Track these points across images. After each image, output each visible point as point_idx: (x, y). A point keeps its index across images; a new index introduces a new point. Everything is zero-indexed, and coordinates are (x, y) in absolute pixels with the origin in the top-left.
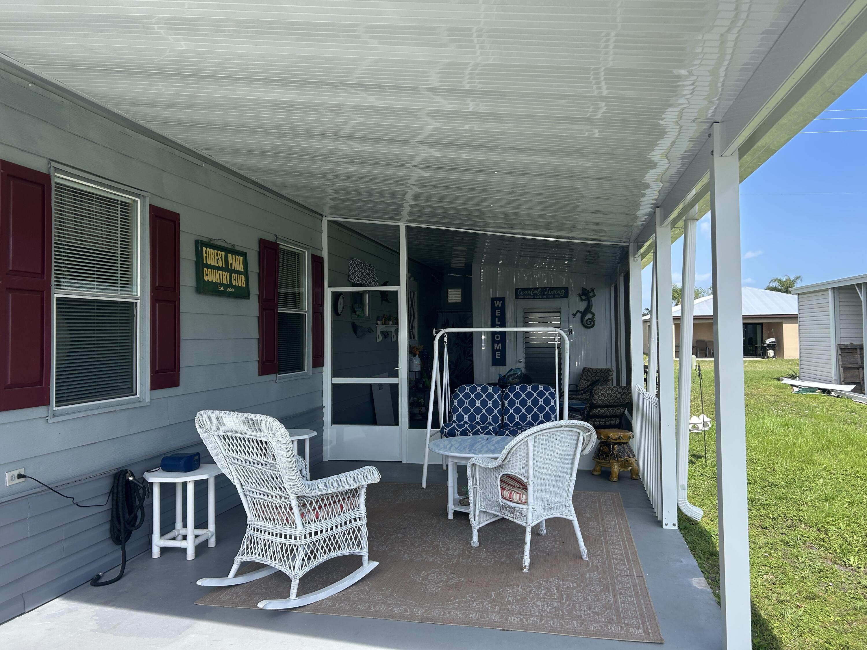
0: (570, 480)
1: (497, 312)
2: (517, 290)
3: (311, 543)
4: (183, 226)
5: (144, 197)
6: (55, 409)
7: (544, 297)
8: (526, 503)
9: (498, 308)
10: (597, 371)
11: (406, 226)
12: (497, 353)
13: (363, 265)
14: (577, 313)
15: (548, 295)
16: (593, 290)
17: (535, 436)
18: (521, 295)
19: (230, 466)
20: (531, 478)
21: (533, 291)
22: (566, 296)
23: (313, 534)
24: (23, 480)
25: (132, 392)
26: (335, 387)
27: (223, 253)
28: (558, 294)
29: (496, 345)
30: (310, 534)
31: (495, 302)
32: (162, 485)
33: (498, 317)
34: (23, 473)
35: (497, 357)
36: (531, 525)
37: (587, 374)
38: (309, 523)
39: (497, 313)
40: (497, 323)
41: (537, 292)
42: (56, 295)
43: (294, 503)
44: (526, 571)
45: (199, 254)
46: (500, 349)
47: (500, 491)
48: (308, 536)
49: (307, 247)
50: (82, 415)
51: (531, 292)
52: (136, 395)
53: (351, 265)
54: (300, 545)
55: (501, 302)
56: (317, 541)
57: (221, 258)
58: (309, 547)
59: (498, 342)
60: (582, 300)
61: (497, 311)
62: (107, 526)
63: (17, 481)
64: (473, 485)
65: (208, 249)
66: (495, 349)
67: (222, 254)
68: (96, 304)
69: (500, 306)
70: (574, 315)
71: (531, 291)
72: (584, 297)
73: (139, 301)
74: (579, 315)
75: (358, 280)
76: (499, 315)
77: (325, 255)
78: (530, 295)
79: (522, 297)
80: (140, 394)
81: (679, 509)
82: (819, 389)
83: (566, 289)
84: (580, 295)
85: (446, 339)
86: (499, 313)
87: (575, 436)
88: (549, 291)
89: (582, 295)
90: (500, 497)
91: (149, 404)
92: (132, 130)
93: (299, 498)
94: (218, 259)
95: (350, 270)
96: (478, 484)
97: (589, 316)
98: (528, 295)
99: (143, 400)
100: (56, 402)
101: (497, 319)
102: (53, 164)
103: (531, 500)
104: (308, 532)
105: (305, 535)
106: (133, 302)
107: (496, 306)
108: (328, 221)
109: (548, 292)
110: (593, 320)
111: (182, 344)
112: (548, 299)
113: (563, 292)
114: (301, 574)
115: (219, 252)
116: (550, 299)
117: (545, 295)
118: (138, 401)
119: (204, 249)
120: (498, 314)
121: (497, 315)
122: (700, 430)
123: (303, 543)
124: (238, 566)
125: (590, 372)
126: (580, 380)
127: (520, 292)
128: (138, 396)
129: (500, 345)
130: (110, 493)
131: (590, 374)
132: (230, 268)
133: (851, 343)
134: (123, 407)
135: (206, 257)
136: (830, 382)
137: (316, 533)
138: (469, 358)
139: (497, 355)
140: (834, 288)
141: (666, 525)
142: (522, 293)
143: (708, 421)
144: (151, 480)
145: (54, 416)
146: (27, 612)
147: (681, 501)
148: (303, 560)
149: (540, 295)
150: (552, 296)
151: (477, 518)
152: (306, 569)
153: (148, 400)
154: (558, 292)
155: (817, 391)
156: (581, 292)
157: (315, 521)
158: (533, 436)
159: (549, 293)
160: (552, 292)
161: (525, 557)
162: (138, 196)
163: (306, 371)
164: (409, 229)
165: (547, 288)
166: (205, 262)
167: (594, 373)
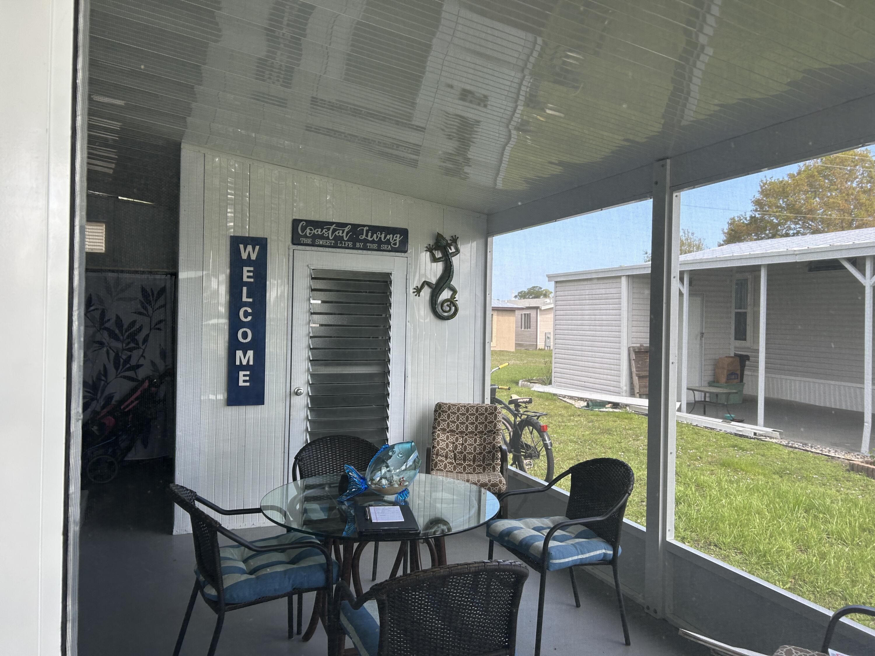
1: (247, 273)
2: (296, 222)
7: (358, 245)
9: (248, 262)
10: (468, 410)
12: (241, 373)
14: (422, 286)
15: (366, 241)
16: (455, 240)
18: (306, 236)
21: (334, 231)
22: (402, 248)
28: (388, 242)
29: (239, 353)
31: (241, 246)
33: (247, 284)
35: (241, 384)
37: (448, 418)
39: (245, 274)
40: (245, 299)
41: (343, 233)
46: (251, 363)
51: (330, 232)
55: (257, 248)
59: (245, 348)
60: (434, 260)
61: (245, 269)
66: (238, 363)
69: (253, 257)
70: (418, 291)
71: (329, 229)
72: (438, 254)
74: (426, 292)
76: (252, 280)
78: (328, 238)
79: (309, 241)
82: (609, 403)
83: (404, 233)
84: (430, 249)
86: (251, 274)
88: (370, 234)
89: (436, 249)
97: (446, 294)
98: (322, 237)
101: (245, 289)
107: (244, 256)
109: (367, 236)
110: (452, 302)
112: (365, 252)
113: (398, 238)
116: (369, 252)
117: (360, 241)
120: (249, 277)
121: (245, 279)
125: (454, 413)
126: (433, 433)
127: (304, 229)
129: (250, 353)
131: (453, 418)
133: (641, 346)
136: (618, 394)
138: (128, 374)
139: (241, 378)
140: (629, 275)
142: (308, 231)
149: (347, 241)
150: (375, 246)
154: (388, 237)
155: (607, 406)
156: (432, 242)
159: (369, 238)
160: (375, 236)
165: (364, 226)
167: (463, 414)
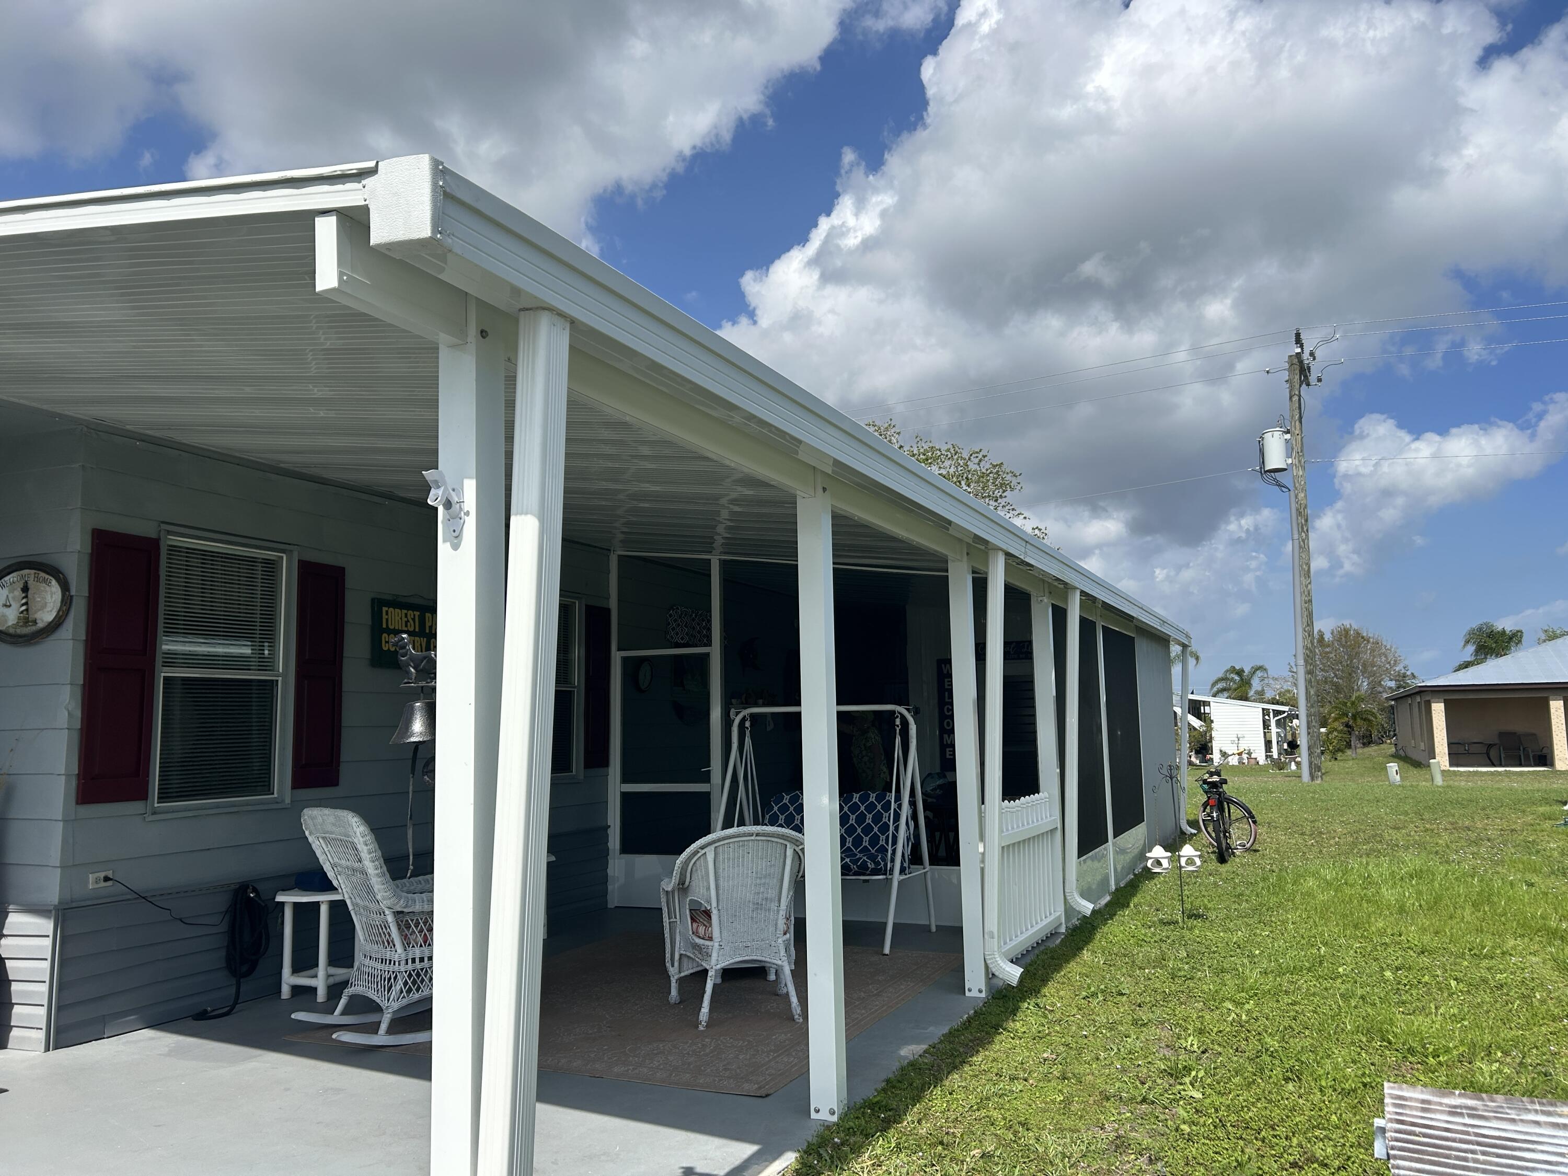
0: (778, 911)
3: (414, 971)
4: (350, 582)
5: (291, 551)
6: (156, 805)
8: (711, 939)
11: (719, 560)
13: (696, 616)
17: (716, 847)
19: (339, 877)
20: (714, 904)
23: (417, 960)
24: (110, 883)
25: (269, 790)
26: (625, 796)
27: (417, 613)
30: (414, 960)
31: (943, 665)
32: (296, 905)
34: (110, 875)
36: (714, 967)
38: (413, 947)
42: (163, 674)
43: (390, 918)
44: (701, 1028)
45: (376, 616)
47: (690, 923)
48: (410, 961)
49: (577, 595)
50: (190, 814)
52: (273, 794)
53: (671, 616)
54: (399, 972)
56: (422, 970)
57: (414, 620)
58: (410, 976)
62: (223, 953)
63: (103, 884)
64: (669, 919)
65: (391, 609)
67: (414, 615)
68: (220, 683)
73: (280, 678)
75: (682, 639)
77: (613, 604)
80: (278, 793)
81: (987, 967)
85: (748, 724)
87: (779, 849)
90: (691, 933)
91: (289, 806)
92: (277, 474)
93: (398, 914)
94: (407, 622)
95: (669, 624)
96: (678, 917)
99: (283, 801)
100: (159, 798)
102: (164, 526)
103: (716, 934)
104: (410, 957)
105: (407, 960)
106: (273, 680)
108: (619, 556)
111: (345, 733)
114: (396, 1006)
115: (410, 612)
118: (275, 801)
119: (385, 609)
122: (1164, 869)
123: (403, 969)
124: (346, 1001)
128: (276, 795)
130: (227, 912)
132: (427, 631)
134: (250, 808)
135: (387, 620)
137: (422, 960)
141: (970, 990)
143: (1195, 856)
144: (280, 898)
145: (154, 813)
146: (108, 1038)
147: (989, 955)
148: (402, 992)
151: (676, 964)
152: (405, 1002)
153: (288, 800)
157: (421, 946)
158: (712, 847)
161: (703, 1010)
162: (283, 551)
163: (574, 773)
164: (723, 563)
166: (384, 626)
